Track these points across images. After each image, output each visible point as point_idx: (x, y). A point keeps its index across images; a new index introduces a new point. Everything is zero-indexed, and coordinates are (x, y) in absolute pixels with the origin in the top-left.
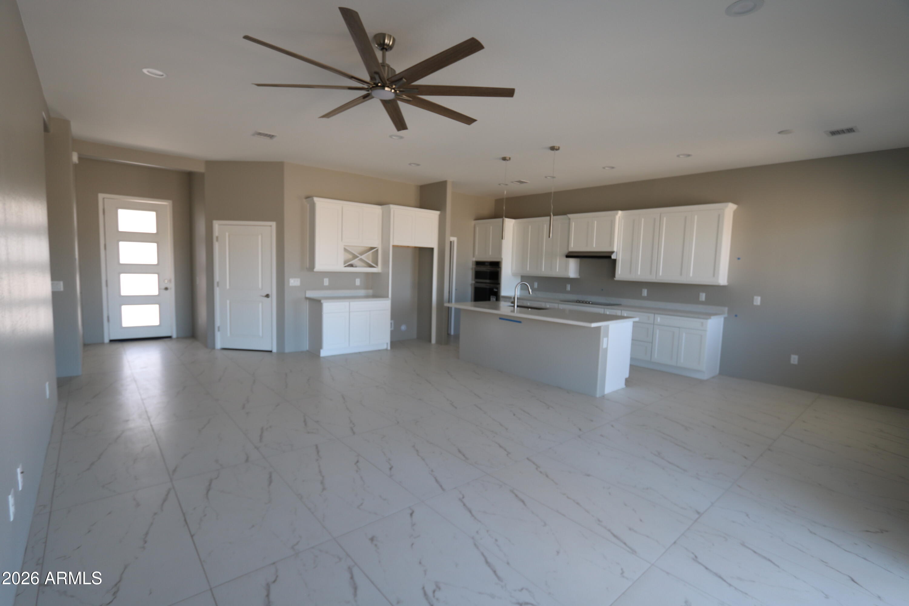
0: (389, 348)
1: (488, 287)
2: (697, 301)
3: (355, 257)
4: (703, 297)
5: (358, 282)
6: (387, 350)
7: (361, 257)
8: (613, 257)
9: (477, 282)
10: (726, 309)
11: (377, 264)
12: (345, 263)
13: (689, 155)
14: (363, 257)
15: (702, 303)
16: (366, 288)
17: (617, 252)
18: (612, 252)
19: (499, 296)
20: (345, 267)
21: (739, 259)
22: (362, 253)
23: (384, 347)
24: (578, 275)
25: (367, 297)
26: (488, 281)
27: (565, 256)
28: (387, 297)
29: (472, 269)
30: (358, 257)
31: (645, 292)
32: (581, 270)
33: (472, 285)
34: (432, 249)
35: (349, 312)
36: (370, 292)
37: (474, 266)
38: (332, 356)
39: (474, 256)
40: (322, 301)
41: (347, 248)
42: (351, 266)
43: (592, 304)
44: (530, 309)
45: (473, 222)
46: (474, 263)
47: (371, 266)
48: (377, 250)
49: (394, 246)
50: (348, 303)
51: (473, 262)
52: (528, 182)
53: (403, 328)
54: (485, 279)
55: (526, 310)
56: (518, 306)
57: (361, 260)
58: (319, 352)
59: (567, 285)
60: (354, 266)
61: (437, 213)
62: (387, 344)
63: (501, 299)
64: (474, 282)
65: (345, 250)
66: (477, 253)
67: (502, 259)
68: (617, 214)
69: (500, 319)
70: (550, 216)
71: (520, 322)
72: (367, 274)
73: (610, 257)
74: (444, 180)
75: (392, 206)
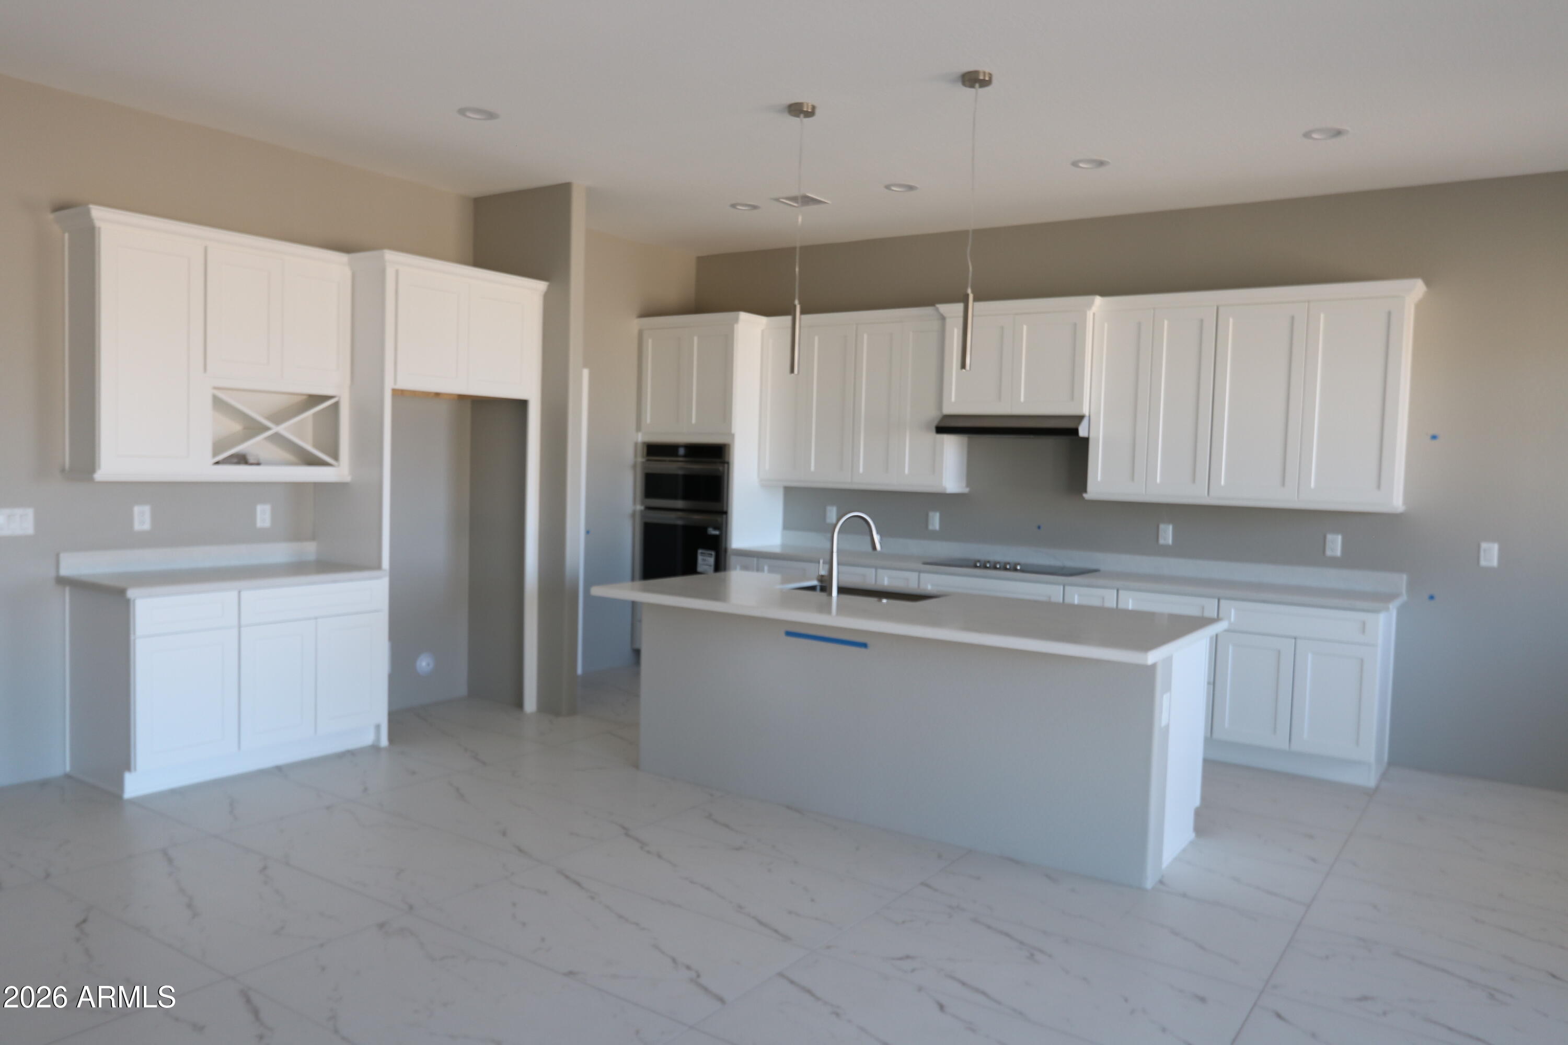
0: (384, 742)
1: (680, 522)
2: (1319, 558)
3: (253, 428)
4: (1335, 544)
5: (264, 516)
6: (375, 748)
7: (275, 429)
8: (1082, 433)
9: (649, 508)
10: (1401, 581)
11: (336, 456)
12: (218, 447)
13: (1338, 133)
14: (283, 429)
15: (1334, 563)
16: (296, 537)
17: (1089, 416)
18: (1080, 418)
19: (726, 550)
20: (217, 463)
21: (1434, 437)
22: (279, 417)
23: (368, 739)
24: (964, 484)
25: (298, 568)
26: (680, 504)
27: (934, 430)
28: (379, 567)
29: (634, 466)
30: (267, 429)
31: (1167, 534)
32: (972, 471)
33: (633, 515)
34: (521, 406)
35: (240, 627)
36: (310, 549)
37: (640, 459)
38: (174, 792)
39: (638, 429)
40: (131, 593)
41: (221, 395)
42: (242, 459)
43: (1022, 571)
44: (884, 601)
45: (636, 324)
46: (641, 451)
47: (313, 461)
48: (336, 406)
49: (398, 394)
50: (234, 594)
51: (636, 444)
52: (828, 202)
53: (424, 663)
54: (674, 497)
55: (871, 601)
56: (841, 590)
57: (278, 439)
58: (120, 783)
59: (931, 514)
60: (251, 460)
61: (541, 286)
62: (378, 727)
63: (732, 560)
64: (639, 507)
65: (218, 404)
66: (648, 418)
67: (732, 436)
68: (1090, 306)
69: (789, 634)
70: (965, 300)
71: (864, 645)
72: (297, 488)
73: (1075, 431)
74: (567, 181)
75: (390, 256)
